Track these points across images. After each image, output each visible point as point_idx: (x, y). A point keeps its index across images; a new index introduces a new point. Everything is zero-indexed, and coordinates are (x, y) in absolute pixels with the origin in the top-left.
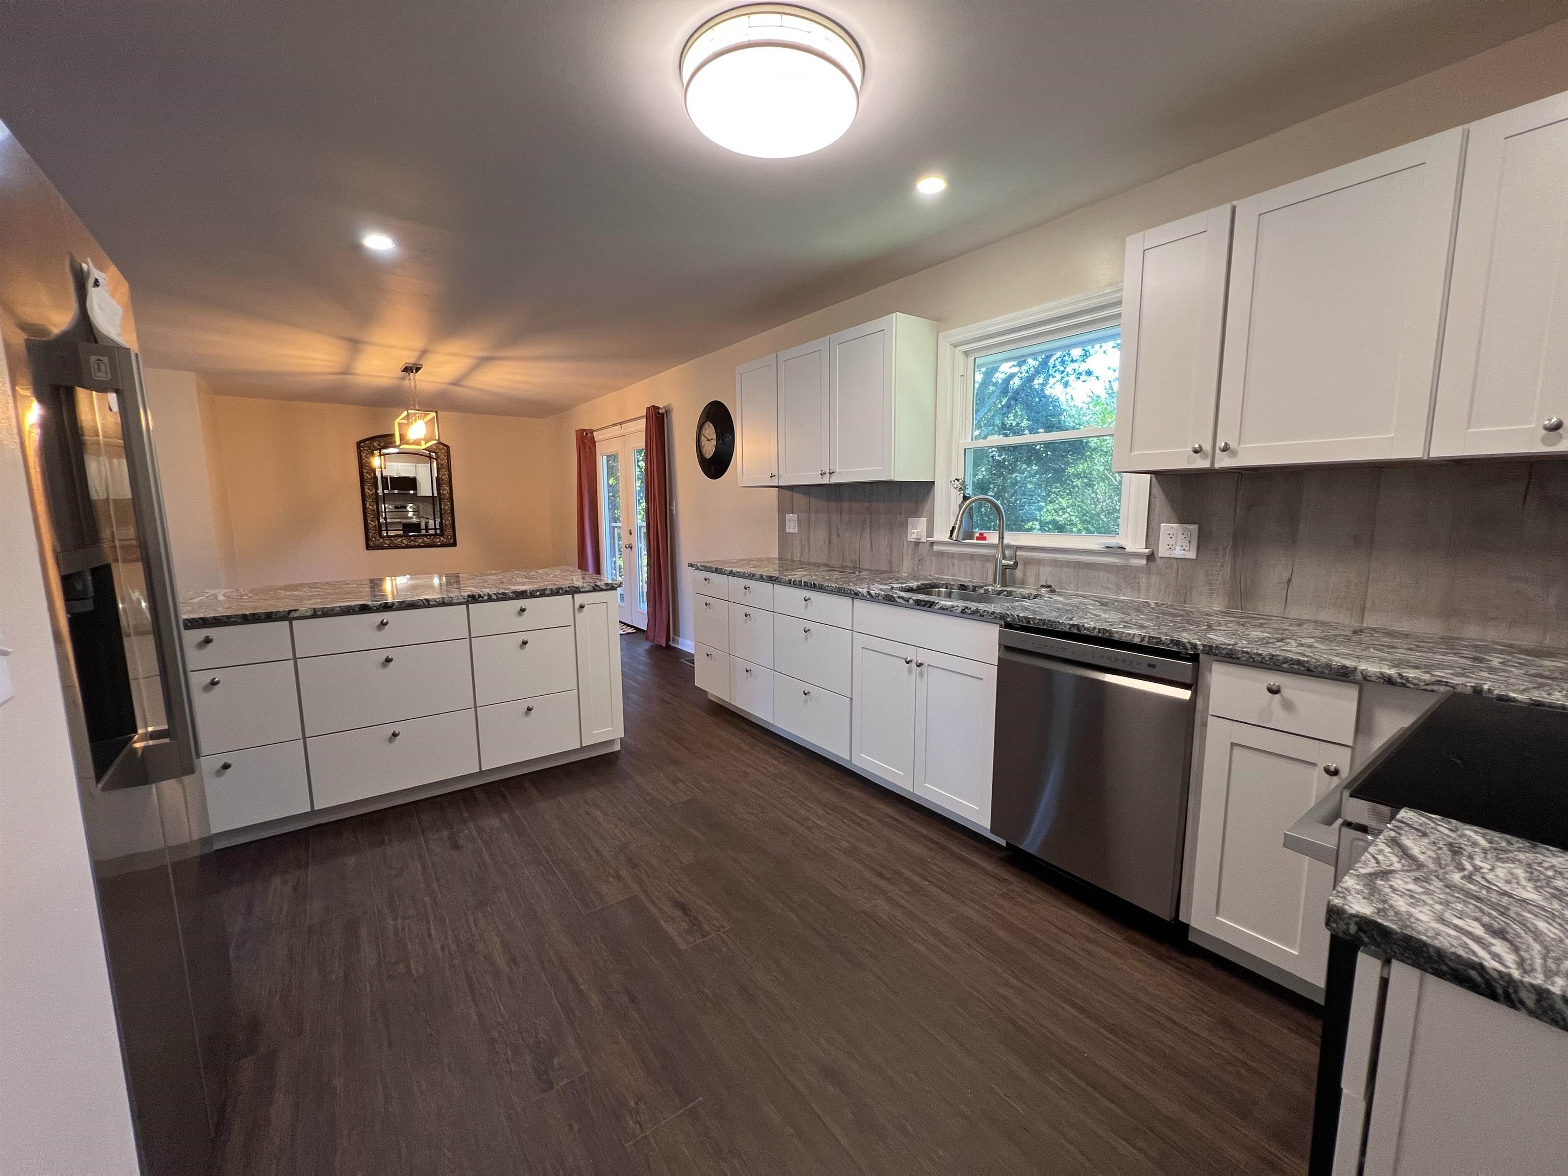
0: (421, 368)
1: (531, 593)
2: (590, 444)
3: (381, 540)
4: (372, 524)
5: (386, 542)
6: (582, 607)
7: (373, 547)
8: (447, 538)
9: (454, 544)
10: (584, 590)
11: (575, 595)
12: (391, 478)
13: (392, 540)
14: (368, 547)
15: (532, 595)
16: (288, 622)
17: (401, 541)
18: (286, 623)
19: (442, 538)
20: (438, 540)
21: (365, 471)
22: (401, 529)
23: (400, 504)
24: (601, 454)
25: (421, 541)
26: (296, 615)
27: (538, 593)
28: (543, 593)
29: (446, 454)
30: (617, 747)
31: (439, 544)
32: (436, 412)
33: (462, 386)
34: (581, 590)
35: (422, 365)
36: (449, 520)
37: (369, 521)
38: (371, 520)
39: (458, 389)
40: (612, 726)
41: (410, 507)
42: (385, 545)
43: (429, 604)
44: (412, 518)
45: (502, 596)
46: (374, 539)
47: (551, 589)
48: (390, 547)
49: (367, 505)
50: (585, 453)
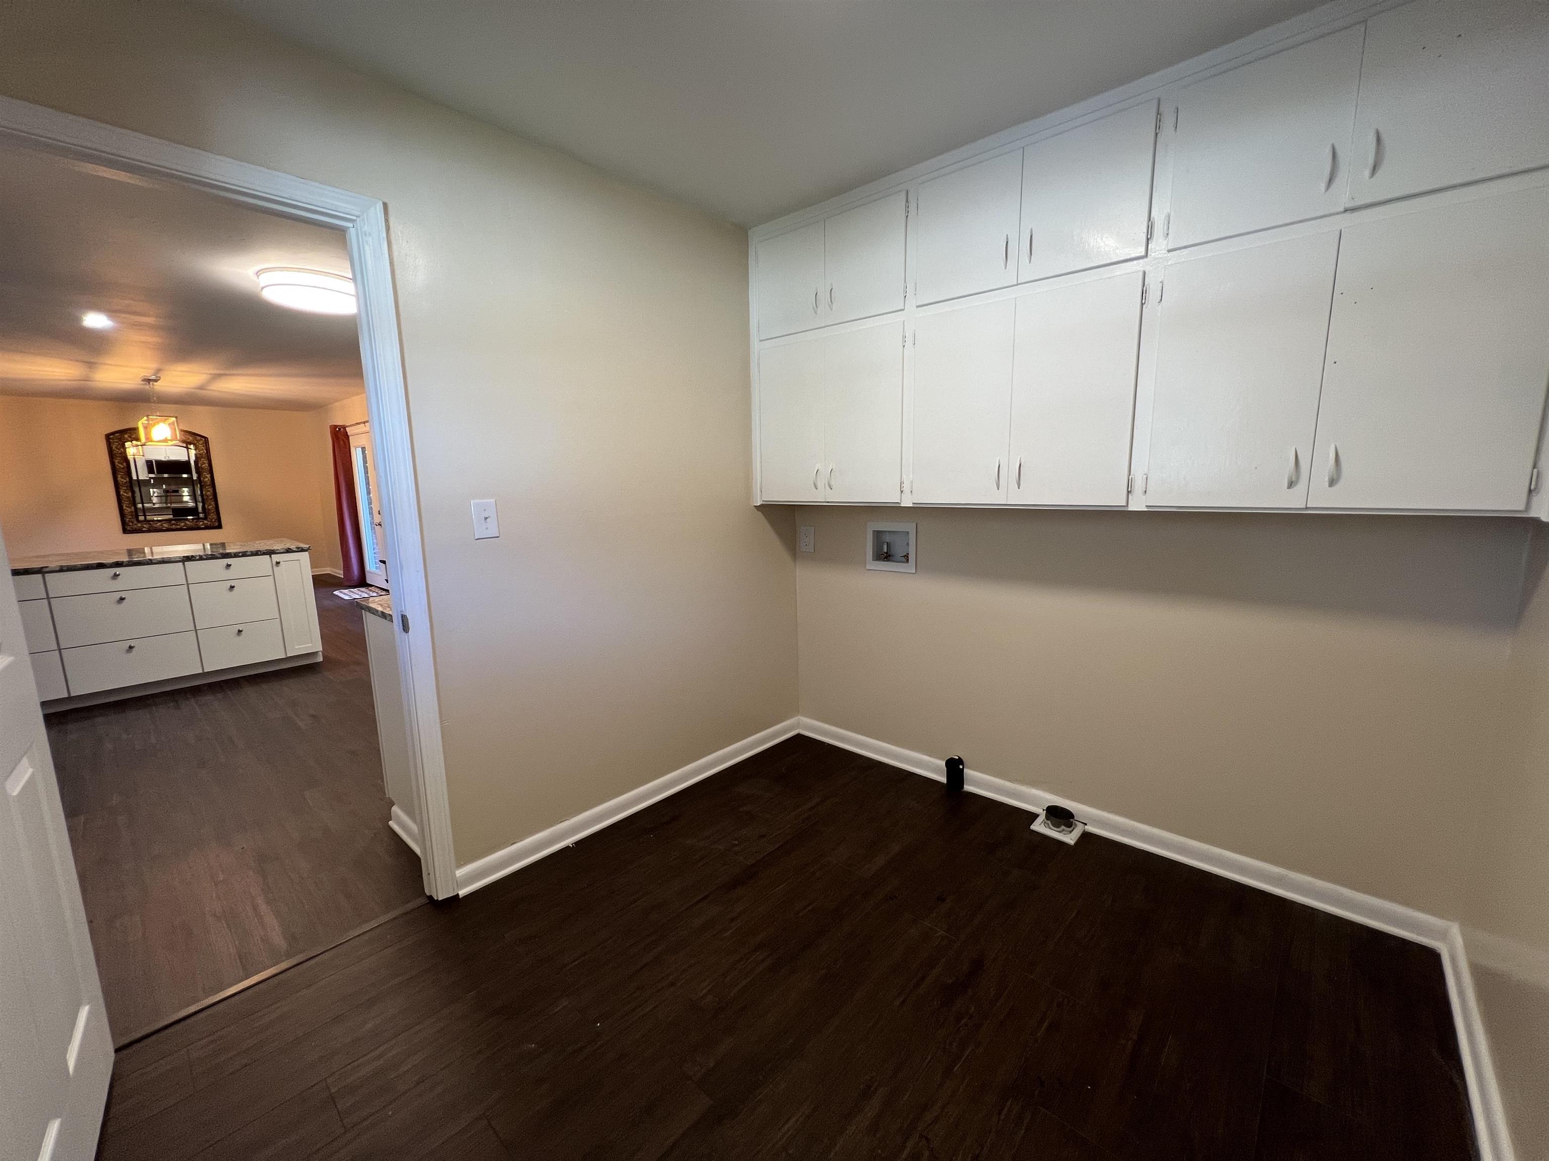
0: (159, 380)
1: (234, 554)
2: (343, 438)
3: (139, 525)
4: (128, 510)
5: (144, 525)
6: (278, 563)
7: (130, 531)
8: (211, 521)
9: (220, 527)
10: (278, 551)
11: (272, 556)
12: (156, 461)
13: (150, 524)
14: (125, 531)
15: (236, 555)
16: (41, 575)
17: (161, 525)
18: (40, 575)
19: (206, 522)
20: (201, 523)
21: (116, 461)
22: (171, 513)
23: (173, 487)
24: (354, 446)
25: (183, 524)
26: (47, 570)
27: (241, 554)
28: (244, 554)
29: (204, 445)
30: (320, 659)
31: (203, 526)
32: (176, 417)
33: (207, 390)
34: (277, 552)
35: (160, 377)
36: (212, 505)
37: (124, 507)
38: (126, 506)
39: (202, 391)
40: (312, 643)
41: (185, 491)
42: (144, 529)
43: (152, 562)
44: (187, 502)
45: (210, 556)
46: (131, 524)
47: (252, 552)
48: (149, 531)
49: (121, 493)
50: (339, 447)
